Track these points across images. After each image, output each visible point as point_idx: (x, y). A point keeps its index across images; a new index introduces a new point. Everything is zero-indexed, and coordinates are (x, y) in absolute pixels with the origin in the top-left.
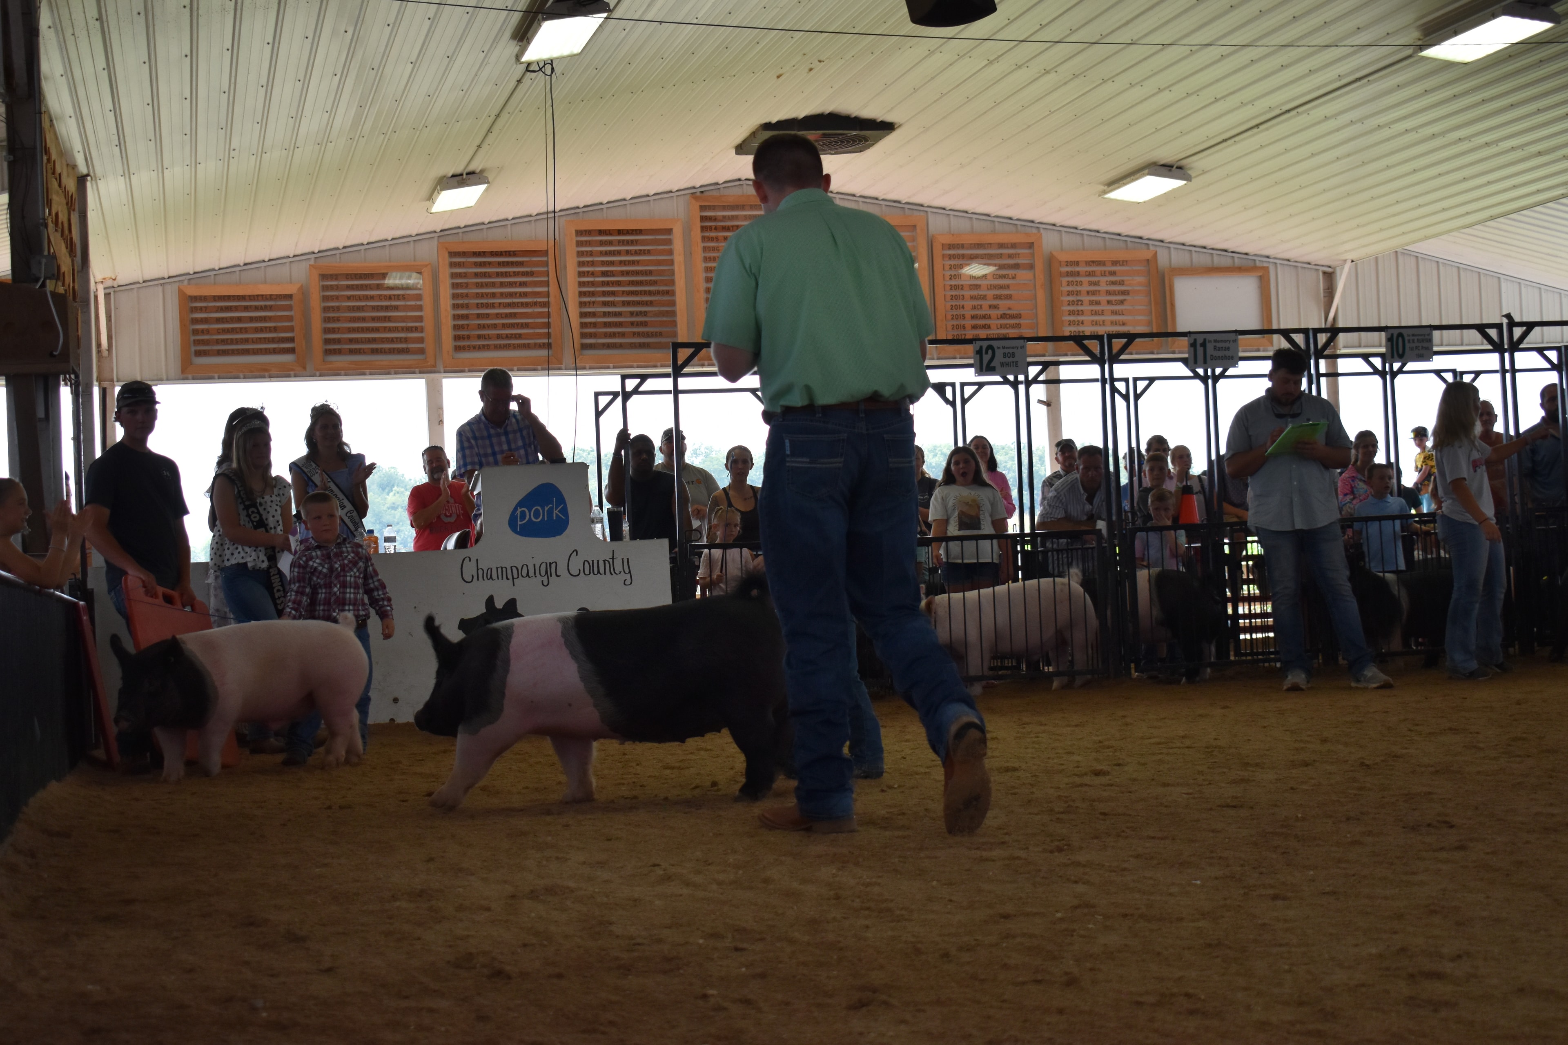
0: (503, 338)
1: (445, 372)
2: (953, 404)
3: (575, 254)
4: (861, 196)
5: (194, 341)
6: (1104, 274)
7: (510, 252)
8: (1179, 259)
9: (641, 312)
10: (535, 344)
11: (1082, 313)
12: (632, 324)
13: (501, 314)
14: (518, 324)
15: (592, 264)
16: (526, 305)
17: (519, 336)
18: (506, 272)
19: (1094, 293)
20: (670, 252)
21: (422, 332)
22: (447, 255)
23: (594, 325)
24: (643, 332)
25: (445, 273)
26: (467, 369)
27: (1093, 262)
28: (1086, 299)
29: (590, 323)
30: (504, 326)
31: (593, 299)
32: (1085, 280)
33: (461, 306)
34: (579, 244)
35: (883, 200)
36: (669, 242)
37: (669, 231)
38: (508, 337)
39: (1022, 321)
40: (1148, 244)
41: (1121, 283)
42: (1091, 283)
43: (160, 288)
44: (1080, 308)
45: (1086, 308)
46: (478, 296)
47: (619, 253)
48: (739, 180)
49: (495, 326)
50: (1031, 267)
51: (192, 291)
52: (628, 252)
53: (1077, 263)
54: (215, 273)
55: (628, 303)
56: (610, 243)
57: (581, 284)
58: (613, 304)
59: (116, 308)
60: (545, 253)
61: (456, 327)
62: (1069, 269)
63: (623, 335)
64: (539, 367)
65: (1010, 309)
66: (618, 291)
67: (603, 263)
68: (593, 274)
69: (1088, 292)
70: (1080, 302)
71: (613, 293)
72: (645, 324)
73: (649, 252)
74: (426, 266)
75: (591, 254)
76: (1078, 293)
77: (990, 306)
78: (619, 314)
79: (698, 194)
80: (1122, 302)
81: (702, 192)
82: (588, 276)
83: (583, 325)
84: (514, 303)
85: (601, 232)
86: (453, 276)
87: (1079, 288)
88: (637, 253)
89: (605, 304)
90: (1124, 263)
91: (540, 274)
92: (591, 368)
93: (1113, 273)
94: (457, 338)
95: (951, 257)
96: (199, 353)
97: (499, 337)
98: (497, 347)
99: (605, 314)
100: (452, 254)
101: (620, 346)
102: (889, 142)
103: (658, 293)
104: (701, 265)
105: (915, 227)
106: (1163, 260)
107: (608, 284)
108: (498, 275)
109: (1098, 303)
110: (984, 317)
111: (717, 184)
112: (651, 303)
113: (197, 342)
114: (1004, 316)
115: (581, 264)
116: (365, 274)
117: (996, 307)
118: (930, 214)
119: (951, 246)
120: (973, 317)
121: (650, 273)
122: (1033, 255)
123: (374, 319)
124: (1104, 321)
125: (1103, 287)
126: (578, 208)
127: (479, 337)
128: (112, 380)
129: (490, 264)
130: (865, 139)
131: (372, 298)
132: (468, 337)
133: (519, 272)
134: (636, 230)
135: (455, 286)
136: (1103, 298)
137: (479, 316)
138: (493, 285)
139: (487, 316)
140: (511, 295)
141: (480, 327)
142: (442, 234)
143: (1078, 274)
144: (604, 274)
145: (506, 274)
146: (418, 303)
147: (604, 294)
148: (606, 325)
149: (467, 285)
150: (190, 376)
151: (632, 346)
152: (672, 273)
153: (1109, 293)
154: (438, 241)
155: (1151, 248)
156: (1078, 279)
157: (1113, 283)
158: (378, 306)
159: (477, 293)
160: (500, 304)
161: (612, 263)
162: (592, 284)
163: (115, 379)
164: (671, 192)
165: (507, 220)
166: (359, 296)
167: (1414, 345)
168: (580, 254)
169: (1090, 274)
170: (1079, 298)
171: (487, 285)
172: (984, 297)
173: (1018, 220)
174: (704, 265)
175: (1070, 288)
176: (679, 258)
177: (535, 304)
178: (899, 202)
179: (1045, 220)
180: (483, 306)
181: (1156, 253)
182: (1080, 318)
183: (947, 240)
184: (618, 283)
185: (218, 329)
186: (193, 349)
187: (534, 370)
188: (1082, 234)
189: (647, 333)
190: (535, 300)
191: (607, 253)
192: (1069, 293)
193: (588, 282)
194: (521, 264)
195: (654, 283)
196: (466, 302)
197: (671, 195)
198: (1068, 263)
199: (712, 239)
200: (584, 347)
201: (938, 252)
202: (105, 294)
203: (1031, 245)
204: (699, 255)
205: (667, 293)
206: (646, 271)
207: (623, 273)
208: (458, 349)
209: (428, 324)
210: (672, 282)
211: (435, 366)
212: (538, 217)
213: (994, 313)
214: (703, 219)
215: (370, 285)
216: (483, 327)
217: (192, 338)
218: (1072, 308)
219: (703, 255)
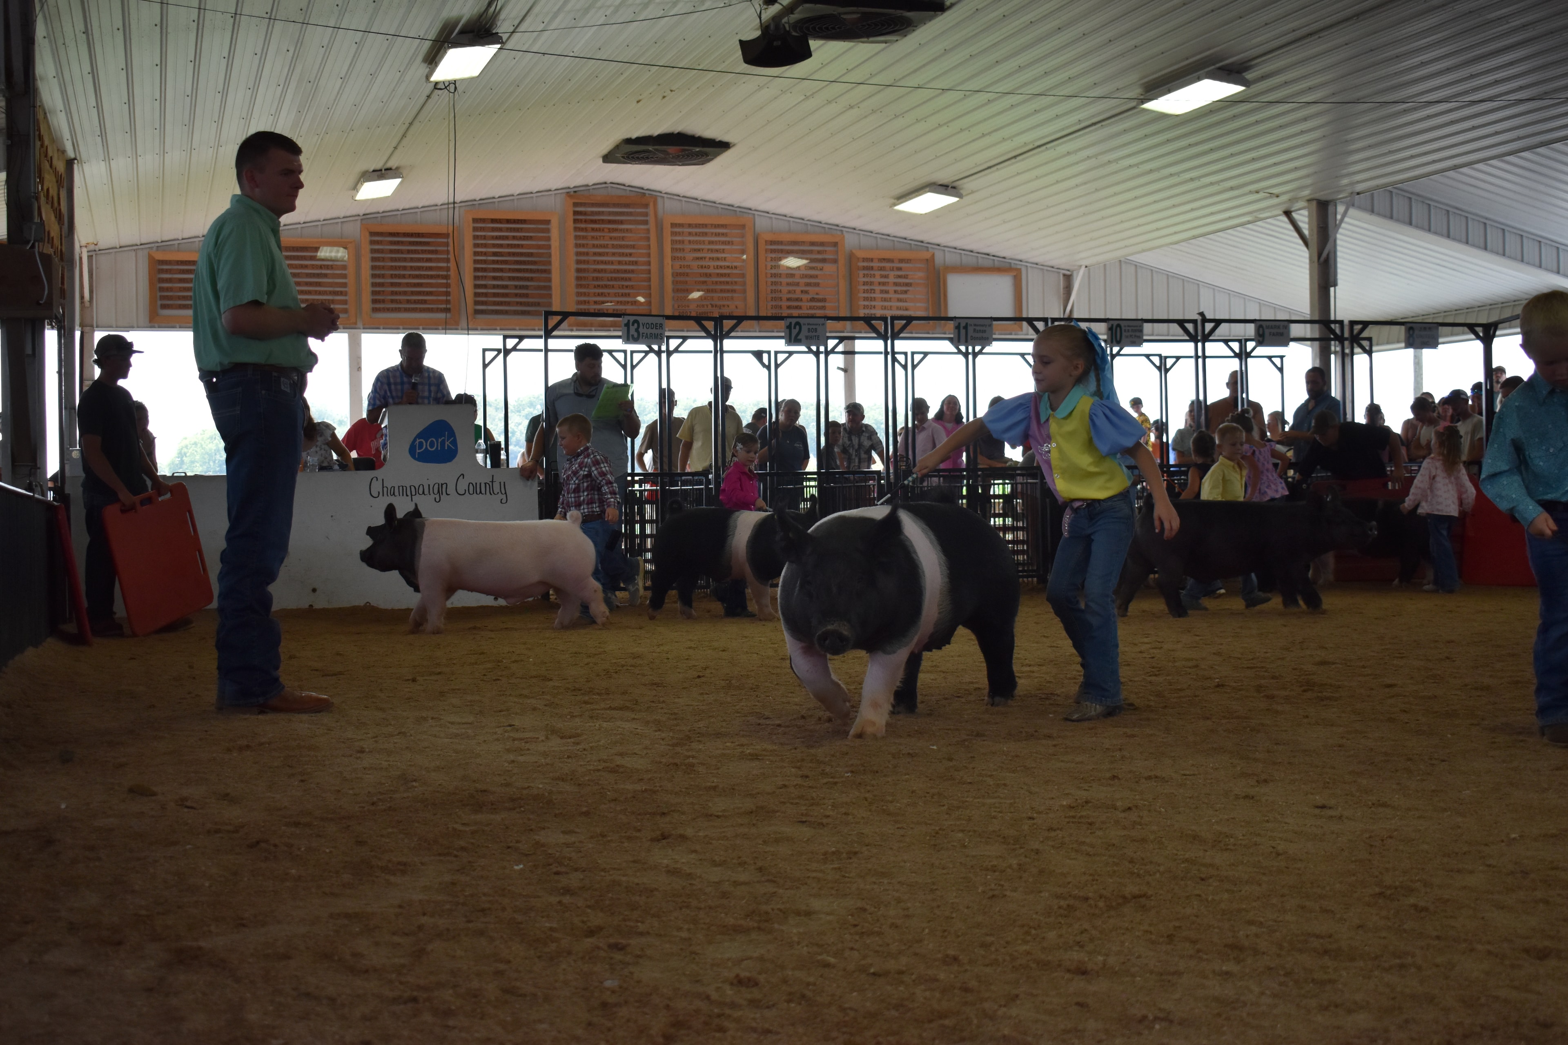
0: (411, 303)
1: (364, 328)
2: (768, 367)
3: (471, 238)
4: (702, 200)
5: (160, 296)
6: (892, 269)
7: (419, 234)
8: (951, 259)
9: (523, 286)
10: (438, 308)
11: (874, 299)
12: (516, 295)
13: (410, 283)
14: (424, 292)
15: (485, 246)
16: (432, 277)
17: (425, 302)
18: (415, 250)
19: (884, 284)
20: (548, 239)
21: (346, 295)
22: (368, 234)
23: (486, 295)
24: (524, 302)
25: (366, 248)
26: (382, 327)
27: (884, 259)
28: (878, 288)
29: (483, 293)
30: (413, 293)
31: (485, 274)
32: (878, 273)
33: (378, 276)
34: (475, 229)
35: (720, 204)
36: (548, 231)
37: (548, 222)
38: (416, 302)
39: (827, 304)
40: (927, 247)
41: (906, 277)
42: (882, 276)
43: (133, 253)
44: (873, 295)
45: (878, 295)
46: (392, 268)
47: (507, 238)
48: (606, 183)
49: (405, 293)
50: (835, 261)
51: (159, 256)
52: (514, 238)
53: (872, 260)
54: (178, 242)
55: (514, 279)
56: (500, 230)
57: (476, 262)
58: (501, 278)
59: (97, 268)
60: (447, 236)
61: (374, 293)
62: (865, 264)
63: (508, 304)
64: (440, 327)
65: (817, 294)
66: (505, 269)
67: (494, 246)
68: (485, 254)
69: (879, 283)
70: (873, 291)
71: (501, 270)
72: (526, 295)
73: (531, 238)
74: (351, 242)
75: (484, 238)
76: (871, 283)
77: (802, 291)
78: (506, 287)
79: (572, 193)
80: (906, 292)
81: (575, 192)
82: (481, 256)
83: (476, 295)
84: (421, 275)
85: (493, 221)
86: (373, 251)
87: (872, 280)
88: (521, 238)
89: (495, 278)
90: (908, 261)
91: (442, 252)
92: (482, 329)
93: (900, 269)
94: (374, 301)
95: (773, 251)
96: (164, 307)
97: (408, 301)
98: (406, 310)
99: (494, 287)
100: (372, 234)
101: (506, 313)
102: (725, 158)
103: (538, 271)
104: (572, 250)
105: (743, 227)
106: (939, 259)
107: (497, 262)
108: (409, 252)
109: (887, 292)
110: (797, 300)
111: (587, 186)
112: (532, 279)
113: (163, 298)
114: (812, 300)
115: (476, 245)
116: (300, 247)
117: (806, 292)
118: (756, 216)
119: (772, 243)
120: (789, 299)
121: (531, 255)
122: (837, 252)
123: (307, 284)
124: (891, 307)
125: (891, 280)
126: (475, 200)
127: (392, 301)
128: (92, 326)
129: (402, 243)
130: (707, 154)
131: (306, 267)
132: (383, 301)
133: (425, 250)
134: (521, 220)
135: (374, 259)
136: (891, 288)
137: (392, 285)
138: (405, 260)
139: (399, 285)
140: (419, 268)
141: (393, 293)
142: (365, 217)
143: (872, 268)
144: (495, 254)
145: (416, 252)
146: (344, 272)
147: (494, 270)
148: (495, 295)
149: (383, 259)
150: (156, 325)
151: (516, 313)
152: (550, 255)
153: (896, 284)
154: (361, 222)
155: (930, 250)
156: (872, 272)
157: (900, 277)
158: (311, 273)
159: (392, 266)
160: (410, 275)
161: (501, 246)
162: (485, 262)
163: (95, 326)
164: (550, 190)
165: (418, 208)
166: (296, 265)
167: (1129, 334)
168: (476, 237)
169: (882, 269)
170: (872, 287)
171: (400, 260)
172: (798, 284)
173: (826, 224)
174: (575, 250)
175: (866, 280)
176: (555, 243)
177: (438, 277)
178: (733, 206)
179: (847, 225)
180: (396, 276)
181: (933, 255)
182: (873, 303)
183: (769, 237)
184: (506, 262)
185: (180, 288)
186: (159, 303)
187: (436, 329)
188: (876, 237)
189: (528, 302)
190: (438, 273)
191: (497, 238)
192: (865, 284)
193: (481, 260)
194: (427, 244)
195: (535, 263)
196: (383, 272)
197: (550, 193)
198: (864, 260)
199: (582, 230)
200: (477, 312)
201: (762, 247)
202: (89, 257)
203: (835, 244)
204: (571, 242)
205: (545, 271)
206: (528, 253)
207: (509, 254)
208: (375, 310)
209: (351, 289)
210: (549, 263)
211: (356, 323)
212: (443, 207)
213: (804, 296)
214: (576, 213)
215: (305, 256)
216: (396, 293)
217: (159, 294)
218: (866, 295)
219: (575, 242)
